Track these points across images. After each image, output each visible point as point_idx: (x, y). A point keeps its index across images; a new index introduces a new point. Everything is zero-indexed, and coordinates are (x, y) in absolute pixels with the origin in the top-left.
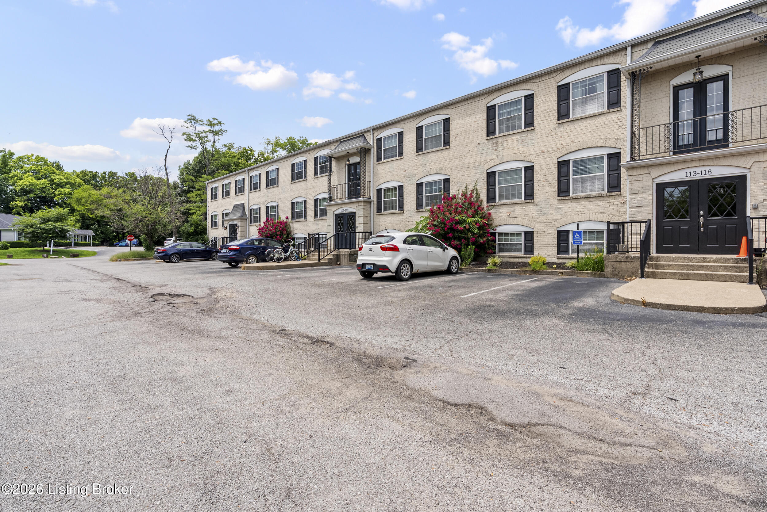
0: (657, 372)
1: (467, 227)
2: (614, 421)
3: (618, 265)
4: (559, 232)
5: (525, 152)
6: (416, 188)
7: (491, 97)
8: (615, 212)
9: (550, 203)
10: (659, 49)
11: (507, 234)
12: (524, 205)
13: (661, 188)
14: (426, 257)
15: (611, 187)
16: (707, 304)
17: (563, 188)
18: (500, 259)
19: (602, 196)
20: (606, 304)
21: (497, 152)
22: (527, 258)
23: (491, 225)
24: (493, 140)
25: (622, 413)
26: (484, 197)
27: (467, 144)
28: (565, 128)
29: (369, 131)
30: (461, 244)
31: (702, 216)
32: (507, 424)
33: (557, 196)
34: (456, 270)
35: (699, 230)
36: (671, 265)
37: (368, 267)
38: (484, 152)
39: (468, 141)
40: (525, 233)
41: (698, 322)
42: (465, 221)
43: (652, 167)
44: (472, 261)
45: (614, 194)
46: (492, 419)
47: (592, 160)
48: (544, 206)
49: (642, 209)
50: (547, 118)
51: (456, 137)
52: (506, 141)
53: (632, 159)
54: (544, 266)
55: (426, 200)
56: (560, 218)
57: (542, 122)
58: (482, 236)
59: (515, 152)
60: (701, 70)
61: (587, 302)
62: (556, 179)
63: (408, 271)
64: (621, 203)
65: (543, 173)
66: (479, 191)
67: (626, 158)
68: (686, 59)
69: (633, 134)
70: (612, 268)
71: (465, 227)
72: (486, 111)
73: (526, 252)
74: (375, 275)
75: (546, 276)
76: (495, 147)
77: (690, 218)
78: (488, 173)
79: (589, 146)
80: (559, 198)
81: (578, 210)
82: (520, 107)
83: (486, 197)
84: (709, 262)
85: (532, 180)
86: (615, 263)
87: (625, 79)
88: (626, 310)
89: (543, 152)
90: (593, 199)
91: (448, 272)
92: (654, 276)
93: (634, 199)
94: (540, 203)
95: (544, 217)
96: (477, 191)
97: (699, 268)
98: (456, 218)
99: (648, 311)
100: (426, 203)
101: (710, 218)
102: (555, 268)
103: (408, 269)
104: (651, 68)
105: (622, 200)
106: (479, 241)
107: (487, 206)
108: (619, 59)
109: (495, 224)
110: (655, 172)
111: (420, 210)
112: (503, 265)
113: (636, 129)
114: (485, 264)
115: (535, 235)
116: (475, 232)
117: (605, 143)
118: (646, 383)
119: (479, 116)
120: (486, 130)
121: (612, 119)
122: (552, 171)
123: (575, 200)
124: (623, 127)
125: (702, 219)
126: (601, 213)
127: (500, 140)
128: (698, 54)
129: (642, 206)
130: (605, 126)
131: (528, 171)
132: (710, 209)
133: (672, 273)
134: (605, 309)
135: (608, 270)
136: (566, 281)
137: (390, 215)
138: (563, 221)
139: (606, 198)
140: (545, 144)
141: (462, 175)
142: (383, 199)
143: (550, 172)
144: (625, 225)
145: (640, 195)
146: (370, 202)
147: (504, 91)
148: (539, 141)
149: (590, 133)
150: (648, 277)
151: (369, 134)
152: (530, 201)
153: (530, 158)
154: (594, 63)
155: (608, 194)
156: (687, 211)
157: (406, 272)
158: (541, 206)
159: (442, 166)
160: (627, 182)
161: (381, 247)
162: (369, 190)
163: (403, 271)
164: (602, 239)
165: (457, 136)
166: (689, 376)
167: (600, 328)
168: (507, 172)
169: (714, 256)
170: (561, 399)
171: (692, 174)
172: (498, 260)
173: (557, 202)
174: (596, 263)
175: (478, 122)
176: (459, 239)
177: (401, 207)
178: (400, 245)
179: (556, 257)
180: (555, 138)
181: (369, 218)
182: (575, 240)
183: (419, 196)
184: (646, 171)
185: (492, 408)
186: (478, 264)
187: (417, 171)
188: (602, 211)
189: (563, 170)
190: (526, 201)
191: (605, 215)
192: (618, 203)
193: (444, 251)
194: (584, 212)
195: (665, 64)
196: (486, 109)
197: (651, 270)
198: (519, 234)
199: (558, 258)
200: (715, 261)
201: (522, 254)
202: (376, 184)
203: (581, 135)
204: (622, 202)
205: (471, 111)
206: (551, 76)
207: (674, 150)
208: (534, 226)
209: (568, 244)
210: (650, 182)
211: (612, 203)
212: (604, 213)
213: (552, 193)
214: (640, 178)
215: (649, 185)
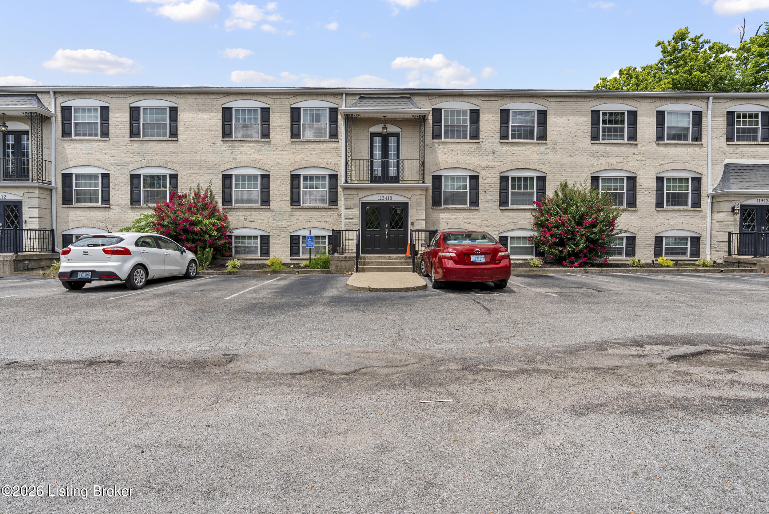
0: (399, 328)
1: (204, 229)
2: (395, 356)
3: (339, 264)
4: (292, 237)
5: (261, 161)
6: (129, 180)
7: (227, 100)
8: (334, 222)
9: (284, 210)
10: (363, 103)
11: (243, 237)
12: (260, 210)
13: (364, 205)
14: (164, 260)
15: (332, 202)
16: (403, 286)
17: (295, 198)
18: (239, 261)
19: (325, 208)
20: (346, 292)
21: (233, 156)
22: (263, 260)
23: (227, 227)
24: (228, 142)
25: (396, 351)
26: (219, 199)
27: (200, 141)
28: (297, 146)
29: (48, 92)
30: (196, 247)
31: (387, 228)
32: (343, 374)
33: (290, 204)
34: (195, 273)
35: (385, 237)
36: (373, 262)
37: (80, 276)
38: (219, 153)
39: (201, 138)
40: (262, 237)
41: (402, 298)
42: (199, 222)
43: (360, 190)
44: (210, 264)
45: (333, 207)
46: (332, 374)
47: (318, 177)
48: (278, 213)
49: (352, 221)
50: (282, 134)
51: (186, 131)
52: (243, 146)
53: (346, 182)
54: (282, 267)
55: (144, 195)
56: (293, 224)
57: (277, 136)
58: (219, 238)
59: (252, 159)
60: (386, 126)
61: (332, 292)
62: (290, 189)
63: (142, 277)
65: (278, 182)
66: (213, 192)
67: (342, 181)
68: (378, 116)
69: (346, 163)
70: (335, 266)
71: (201, 229)
72: (221, 111)
73: (262, 254)
74: (87, 285)
75: (285, 275)
76: (231, 149)
77: (380, 229)
78: (223, 175)
79: (316, 165)
80: (292, 207)
81: (307, 218)
82: (256, 116)
83: (221, 199)
84: (392, 260)
85: (268, 187)
86: (336, 262)
87: (341, 118)
88: (360, 295)
89: (278, 163)
90: (318, 210)
91: (186, 277)
92: (363, 270)
93: (347, 213)
94: (275, 210)
95: (279, 223)
96: (211, 191)
97: (388, 263)
98: (191, 218)
99: (374, 294)
100: (144, 198)
101: (391, 230)
102: (293, 268)
103: (142, 275)
104: (359, 115)
105: (339, 213)
106: (216, 244)
107: (223, 209)
108: (337, 100)
109: (231, 227)
110: (361, 194)
111: (137, 206)
112: (243, 267)
113: (349, 159)
114: (224, 266)
115: (271, 239)
116: (213, 234)
117: (327, 165)
118: (397, 334)
119: (214, 114)
120: (221, 131)
121: (332, 147)
122: (286, 182)
123: (305, 209)
124: (340, 155)
125: (387, 230)
126: (325, 222)
127: (237, 144)
128: (385, 115)
129: (352, 218)
130: (327, 151)
131: (264, 179)
132: (391, 224)
133: (374, 268)
134: (347, 295)
135: (333, 268)
136: (305, 278)
137: (87, 209)
138: (295, 227)
139: (328, 210)
140: (280, 157)
141: (193, 172)
142: (74, 188)
143: (284, 182)
144: (341, 232)
145: (352, 210)
146: (51, 190)
147: (240, 97)
148: (274, 153)
149: (316, 155)
150: (360, 272)
151: (46, 96)
152: (267, 207)
153: (267, 167)
154: (320, 98)
155: (330, 207)
156: (378, 224)
157: (139, 279)
158: (276, 212)
159: (168, 159)
160: (343, 199)
161: (104, 250)
162: (47, 173)
163: (136, 277)
164: (325, 243)
165: (186, 129)
166: (414, 326)
167: (353, 308)
168: (244, 177)
169: (395, 256)
170: (362, 353)
171: (382, 198)
172: (238, 263)
173: (290, 210)
174: (324, 262)
175: (212, 121)
176: (194, 241)
177: (106, 200)
178: (132, 248)
179: (289, 258)
180: (288, 153)
181: (48, 211)
182: (305, 244)
183: (134, 189)
184: (355, 192)
185: (327, 368)
186: (216, 267)
187: (132, 159)
188: (326, 220)
189: (295, 182)
190: (263, 207)
191: (327, 224)
192: (337, 215)
193: (182, 253)
194: (311, 220)
195: (367, 116)
196: (221, 109)
197: (362, 266)
198: (255, 237)
199: (291, 259)
200: (396, 259)
201: (258, 256)
202: (63, 166)
203: (310, 155)
205: (204, 107)
206: (285, 97)
207: (371, 179)
208: (270, 230)
209: (299, 247)
210: (358, 201)
211: (332, 215)
212: (327, 222)
213: (286, 201)
214: (351, 197)
215: (357, 203)
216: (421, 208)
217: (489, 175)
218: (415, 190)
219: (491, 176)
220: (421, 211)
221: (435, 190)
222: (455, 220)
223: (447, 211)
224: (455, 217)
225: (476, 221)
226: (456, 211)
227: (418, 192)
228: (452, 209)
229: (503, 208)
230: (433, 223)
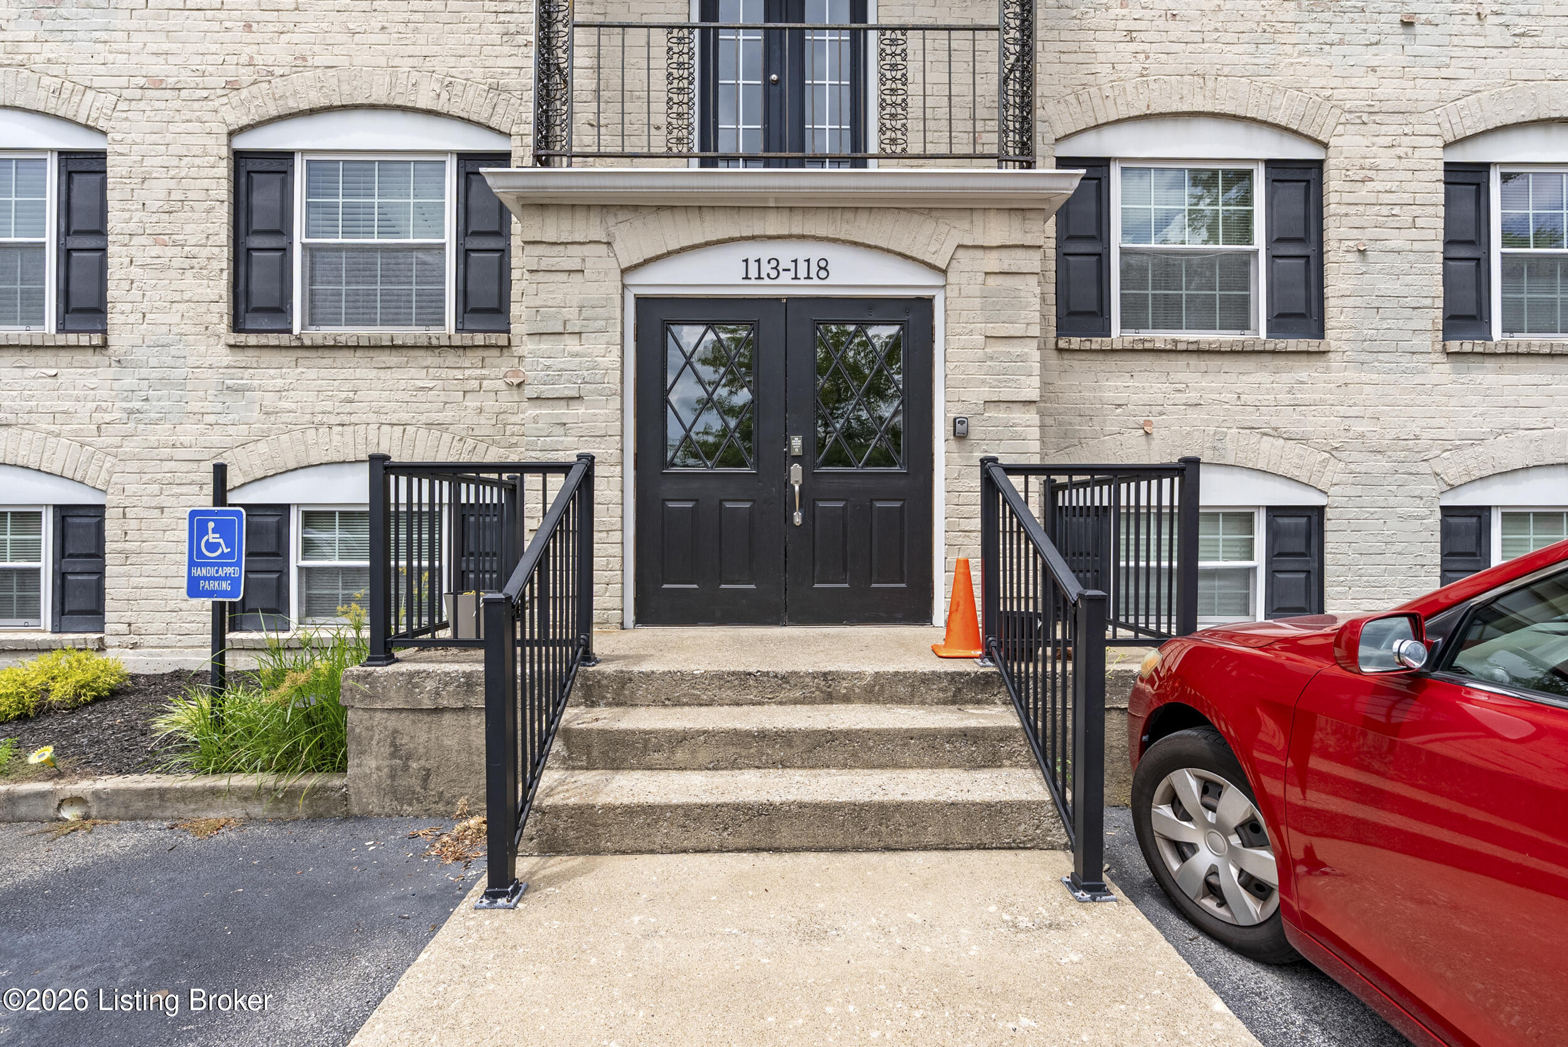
3: (419, 734)
5: (55, 69)
8: (484, 425)
9: (191, 360)
12: (54, 356)
15: (475, 311)
17: (259, 288)
19: (430, 347)
31: (797, 459)
33: (226, 325)
35: (789, 518)
40: (62, 514)
43: (622, 216)
45: (479, 339)
47: (393, 166)
48: (159, 373)
49: (578, 411)
56: (242, 440)
62: (225, 238)
64: (510, 385)
65: (157, 192)
70: (387, 750)
73: (64, 616)
77: (757, 465)
79: (379, 96)
80: (233, 338)
81: (328, 406)
85: (97, 226)
86: (404, 723)
89: (157, 85)
90: (392, 359)
93: (549, 362)
94: (140, 354)
95: (158, 434)
101: (824, 469)
105: (516, 373)
110: (633, 241)
113: (556, 22)
115: (111, 528)
117: (445, 95)
122: (202, 195)
123: (312, 354)
124: (522, 39)
125: (796, 470)
126: (430, 425)
129: (579, 398)
131: (75, 177)
135: (366, 767)
138: (256, 458)
139: (451, 358)
140: (165, 47)
143: (191, 195)
145: (575, 345)
152: (89, 340)
153: (91, 109)
155: (457, 340)
156: (747, 437)
158: (144, 373)
171: (766, 269)
173: (229, 358)
182: (198, 572)
184: (591, 228)
188: (439, 417)
189: (263, 197)
190: (68, 340)
191: (447, 437)
192: (500, 384)
194: (354, 419)
198: (28, 519)
201: (43, 630)
204: (516, 381)
207: (702, 149)
208: (104, 475)
209: (284, 573)
210: (612, 285)
211: (475, 384)
212: (441, 426)
213: (203, 308)
214: (569, 258)
215: (608, 299)
216: (1017, 329)
217: (1385, 159)
218: (978, 217)
219: (1394, 163)
220: (1016, 349)
221: (1074, 247)
222: (1193, 414)
223: (1146, 361)
224: (1192, 396)
225: (1313, 423)
226: (1193, 361)
227: (998, 231)
228: (1173, 351)
229: (1467, 346)
230: (1065, 435)
